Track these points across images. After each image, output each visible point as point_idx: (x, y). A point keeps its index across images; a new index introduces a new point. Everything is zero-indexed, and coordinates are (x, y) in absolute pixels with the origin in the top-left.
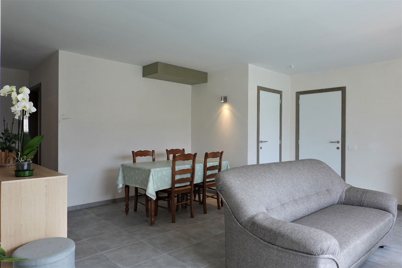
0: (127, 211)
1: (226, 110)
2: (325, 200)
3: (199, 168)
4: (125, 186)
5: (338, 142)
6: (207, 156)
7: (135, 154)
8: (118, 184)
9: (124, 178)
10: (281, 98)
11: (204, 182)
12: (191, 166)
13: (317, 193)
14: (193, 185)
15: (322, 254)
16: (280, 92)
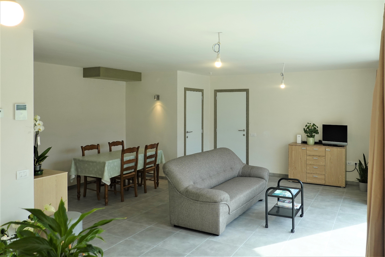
0: (79, 198)
1: (158, 106)
2: (229, 175)
3: (141, 157)
4: (77, 176)
5: (244, 130)
6: (147, 148)
7: (84, 149)
8: (71, 175)
9: (77, 169)
10: (203, 95)
11: (144, 168)
12: (135, 157)
13: (224, 171)
14: (136, 171)
15: (221, 201)
16: (201, 91)
